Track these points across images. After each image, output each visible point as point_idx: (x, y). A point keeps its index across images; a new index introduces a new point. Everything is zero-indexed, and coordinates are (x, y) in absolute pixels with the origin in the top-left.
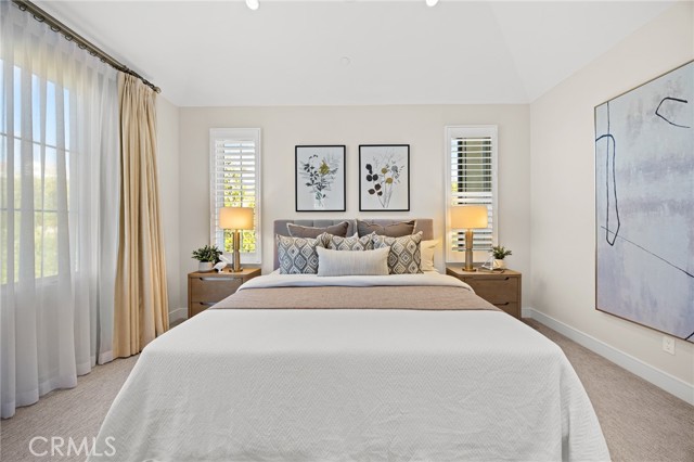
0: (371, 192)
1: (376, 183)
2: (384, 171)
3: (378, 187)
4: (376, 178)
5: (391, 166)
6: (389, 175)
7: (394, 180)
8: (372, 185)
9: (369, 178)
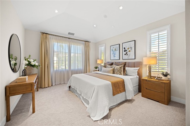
0: (125, 54)
1: (126, 52)
2: (128, 49)
3: (127, 53)
4: (126, 51)
5: (130, 47)
6: (129, 50)
7: (131, 51)
8: (125, 53)
9: (125, 51)
